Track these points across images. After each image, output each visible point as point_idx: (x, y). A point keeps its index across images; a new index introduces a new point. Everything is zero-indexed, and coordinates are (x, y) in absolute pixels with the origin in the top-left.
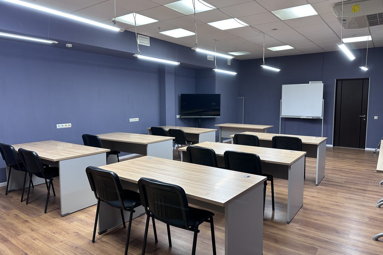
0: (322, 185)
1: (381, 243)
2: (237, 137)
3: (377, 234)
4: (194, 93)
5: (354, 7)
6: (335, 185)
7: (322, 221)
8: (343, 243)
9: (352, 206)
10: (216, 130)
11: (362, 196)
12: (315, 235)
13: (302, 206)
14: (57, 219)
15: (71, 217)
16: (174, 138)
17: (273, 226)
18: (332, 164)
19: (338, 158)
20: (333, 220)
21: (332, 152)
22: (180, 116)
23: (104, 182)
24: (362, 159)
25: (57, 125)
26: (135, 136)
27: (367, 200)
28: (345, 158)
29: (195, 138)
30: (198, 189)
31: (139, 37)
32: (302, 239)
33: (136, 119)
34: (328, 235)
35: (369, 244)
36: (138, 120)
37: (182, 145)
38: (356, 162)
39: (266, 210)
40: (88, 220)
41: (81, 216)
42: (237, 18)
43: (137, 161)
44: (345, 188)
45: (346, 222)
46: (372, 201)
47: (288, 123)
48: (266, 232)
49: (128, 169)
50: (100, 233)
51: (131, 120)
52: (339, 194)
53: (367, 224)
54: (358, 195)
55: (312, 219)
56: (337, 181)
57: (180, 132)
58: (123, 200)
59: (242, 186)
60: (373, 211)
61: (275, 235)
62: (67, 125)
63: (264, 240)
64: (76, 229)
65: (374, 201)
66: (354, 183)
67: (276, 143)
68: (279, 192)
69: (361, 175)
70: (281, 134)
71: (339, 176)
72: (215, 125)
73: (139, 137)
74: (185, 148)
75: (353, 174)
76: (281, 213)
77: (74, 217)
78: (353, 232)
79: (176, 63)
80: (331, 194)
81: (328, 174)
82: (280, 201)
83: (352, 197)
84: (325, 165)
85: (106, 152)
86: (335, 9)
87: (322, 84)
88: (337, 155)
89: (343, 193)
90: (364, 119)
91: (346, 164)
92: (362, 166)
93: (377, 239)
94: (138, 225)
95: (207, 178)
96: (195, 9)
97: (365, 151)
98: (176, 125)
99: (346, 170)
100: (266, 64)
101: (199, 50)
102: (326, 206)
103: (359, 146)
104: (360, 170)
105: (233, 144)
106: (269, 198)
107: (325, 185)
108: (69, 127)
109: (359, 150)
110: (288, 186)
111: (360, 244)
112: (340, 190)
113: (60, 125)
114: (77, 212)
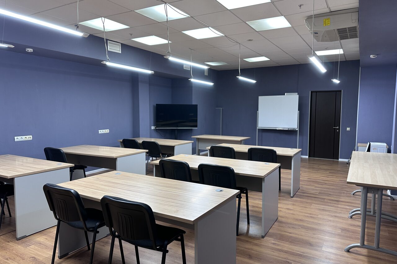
0: (297, 197)
1: (352, 254)
2: (213, 149)
3: (349, 245)
4: (171, 104)
5: (325, 20)
6: (310, 197)
7: (296, 234)
8: (316, 256)
9: (325, 217)
10: (193, 141)
11: (335, 207)
12: (289, 249)
13: (277, 219)
14: (11, 243)
15: (28, 240)
16: (147, 151)
17: (247, 241)
18: (307, 176)
19: (313, 170)
20: (307, 233)
21: (307, 163)
22: (155, 127)
23: (64, 201)
24: (336, 170)
25: (15, 137)
26: (104, 150)
27: (340, 211)
28: (320, 169)
29: (170, 150)
30: (166, 207)
31: (110, 43)
32: (276, 254)
33: (106, 130)
34: (302, 248)
35: (341, 256)
36: (108, 132)
37: (156, 157)
38: (330, 173)
39: (241, 224)
40: (47, 242)
41: (40, 239)
42: (212, 27)
43: (104, 176)
44: (319, 199)
45: (319, 234)
46: (344, 212)
47: (265, 134)
48: (239, 248)
49: (92, 186)
50: (60, 257)
51: (101, 132)
52: (314, 206)
53: (339, 235)
54: (331, 206)
55: (286, 232)
56: (312, 193)
57: (154, 144)
58: (85, 220)
59: (214, 201)
60: (345, 221)
61: (249, 250)
62: (28, 138)
63: (238, 256)
64: (33, 254)
65: (346, 211)
66: (328, 194)
67: (252, 155)
68: (254, 205)
69: (335, 186)
70: (258, 145)
71: (313, 188)
72: (192, 137)
73: (109, 150)
74: (157, 162)
75: (327, 185)
76: (256, 227)
77: (31, 240)
78: (326, 244)
79: (149, 72)
80: (306, 206)
81: (303, 186)
82: (255, 214)
83: (326, 208)
84: (300, 177)
85: (70, 167)
86: (307, 22)
87: (298, 96)
88: (312, 166)
89: (318, 204)
90: (338, 131)
91: (321, 175)
92: (335, 177)
93: (348, 251)
94: (104, 246)
95: (178, 194)
96: (167, 16)
97: (338, 162)
98: (151, 137)
99: (321, 181)
100: (242, 75)
101: (171, 59)
102: (300, 218)
103: (333, 157)
104: (334, 181)
105: (210, 156)
106: (243, 212)
107: (300, 196)
108: (30, 139)
109: (333, 161)
110: (262, 198)
111: (333, 257)
112: (314, 202)
113: (19, 137)
114: (36, 234)
